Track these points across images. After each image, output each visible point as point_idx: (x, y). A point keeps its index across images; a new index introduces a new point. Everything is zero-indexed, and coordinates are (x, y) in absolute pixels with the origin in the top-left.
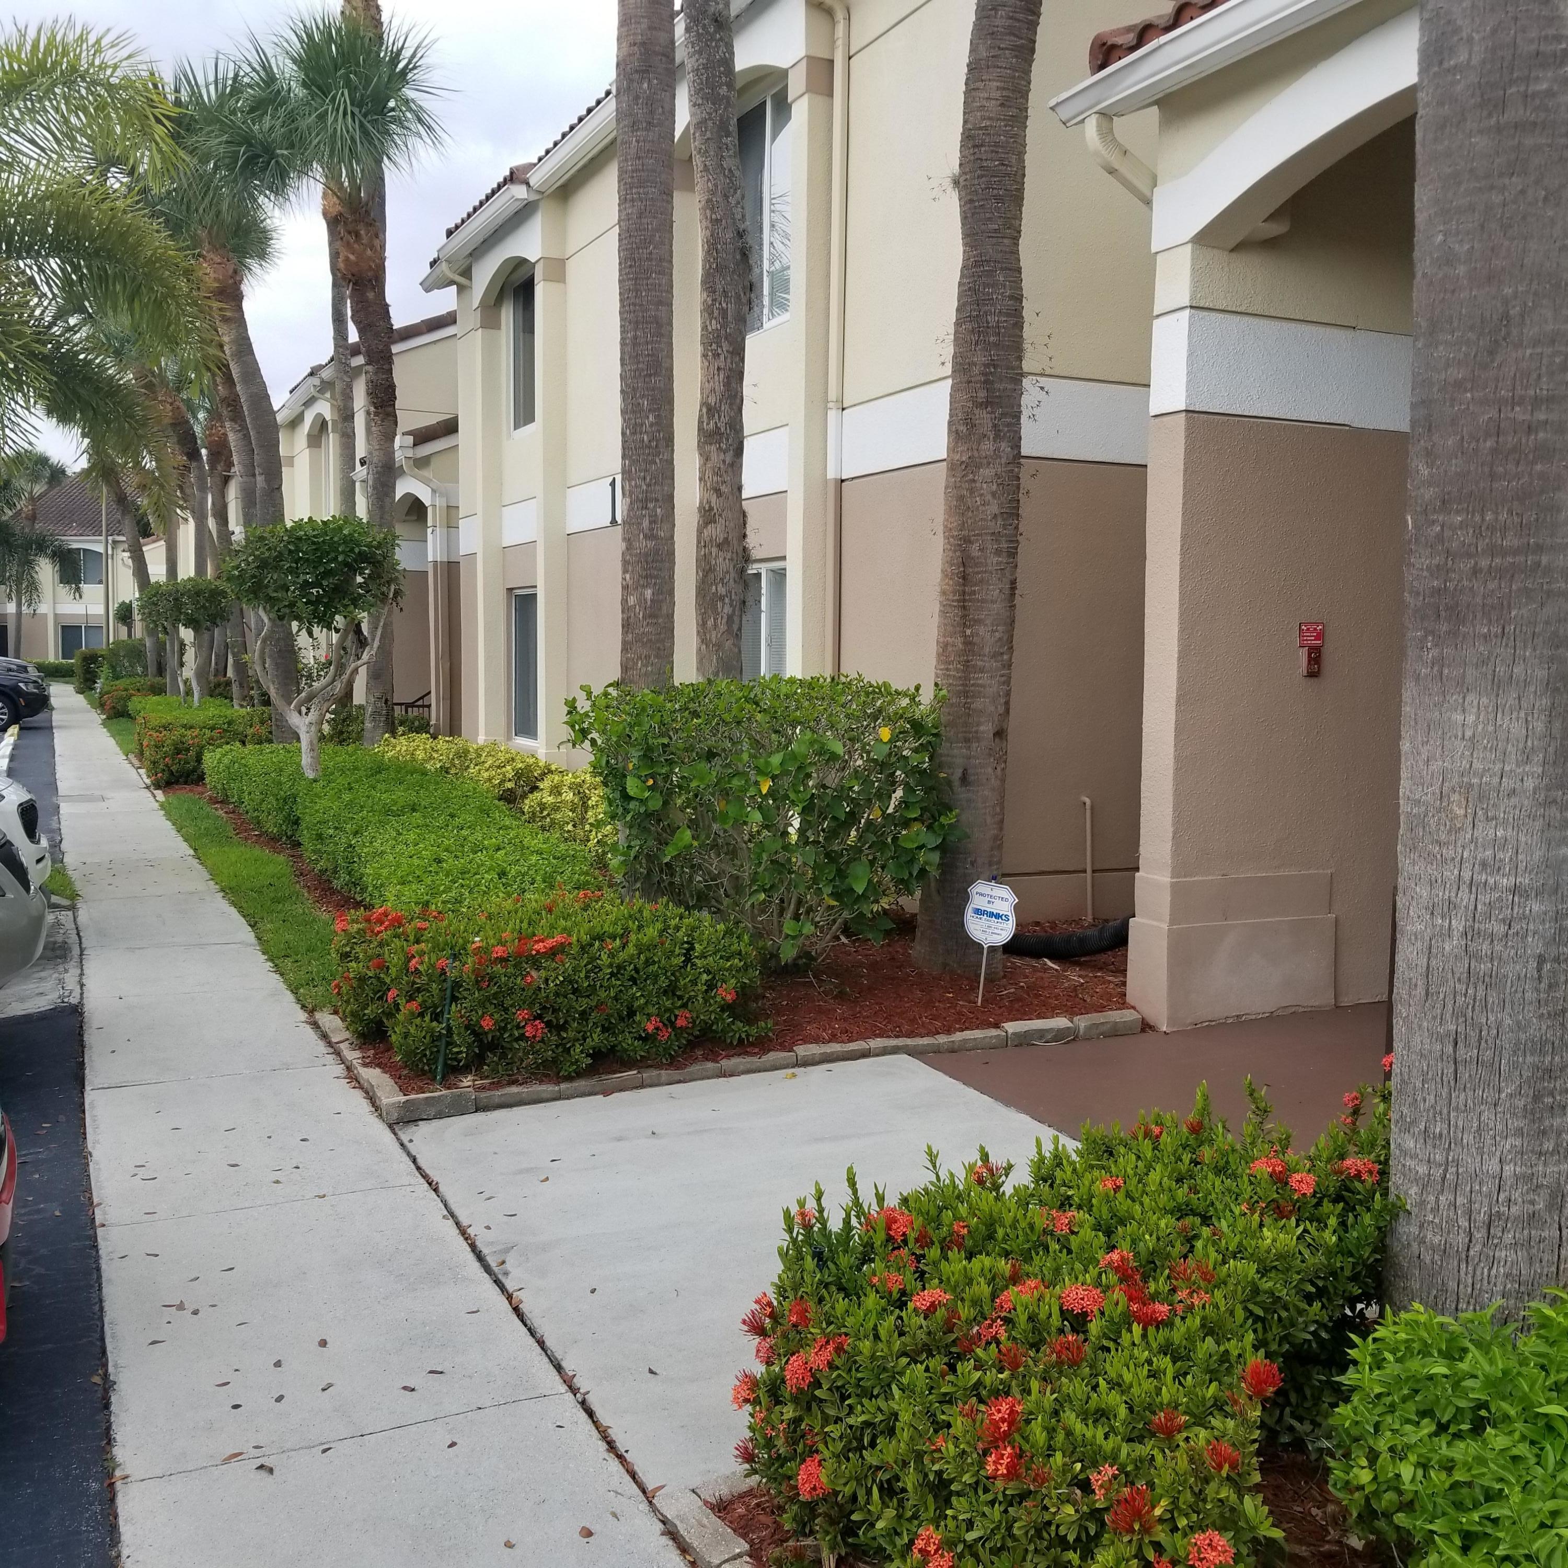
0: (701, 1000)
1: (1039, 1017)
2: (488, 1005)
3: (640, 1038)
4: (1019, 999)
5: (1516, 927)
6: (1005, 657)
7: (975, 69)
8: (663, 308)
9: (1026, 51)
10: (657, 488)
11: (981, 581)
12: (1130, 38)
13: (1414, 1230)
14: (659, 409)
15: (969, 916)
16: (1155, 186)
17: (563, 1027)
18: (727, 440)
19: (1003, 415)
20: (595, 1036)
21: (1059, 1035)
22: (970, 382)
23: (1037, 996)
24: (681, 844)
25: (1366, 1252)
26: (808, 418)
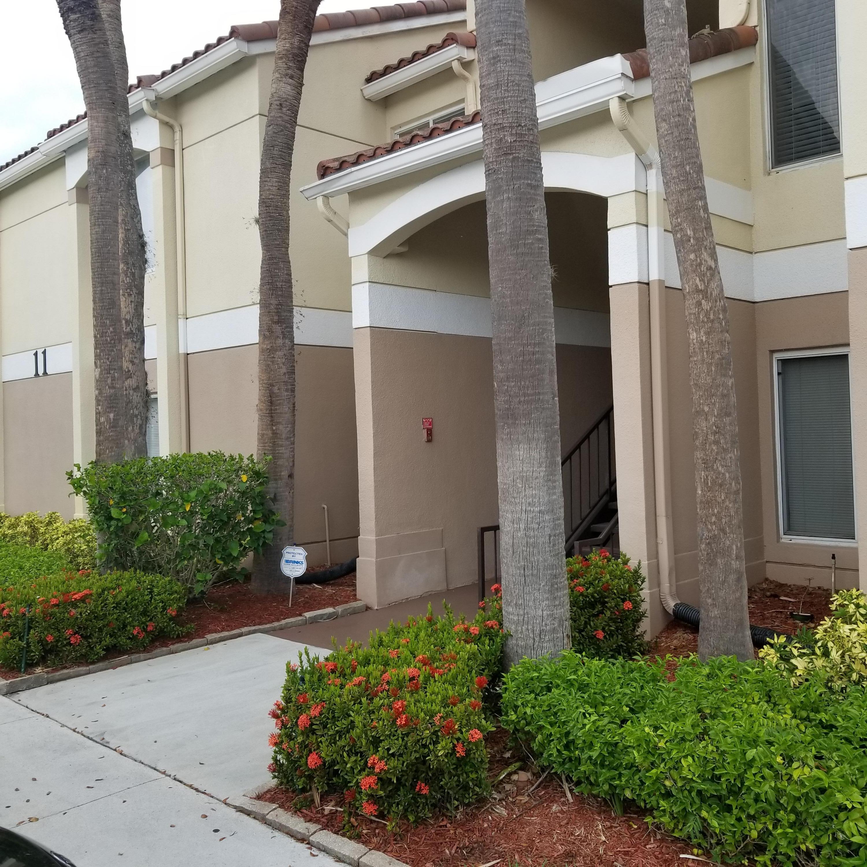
0: (160, 616)
1: (319, 609)
2: (49, 629)
3: (129, 638)
4: (308, 603)
5: (541, 525)
6: (292, 439)
7: (264, 173)
8: (116, 276)
9: (288, 166)
10: (115, 363)
11: (280, 404)
12: (336, 164)
13: (514, 642)
14: (115, 325)
15: (283, 563)
16: (349, 228)
17: (90, 637)
18: (137, 336)
19: (287, 327)
20: (107, 639)
21: (330, 616)
22: (269, 312)
23: (315, 600)
24: (142, 540)
25: (498, 653)
26: (168, 322)
